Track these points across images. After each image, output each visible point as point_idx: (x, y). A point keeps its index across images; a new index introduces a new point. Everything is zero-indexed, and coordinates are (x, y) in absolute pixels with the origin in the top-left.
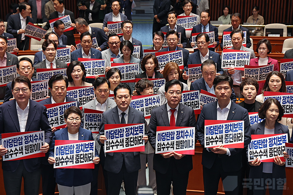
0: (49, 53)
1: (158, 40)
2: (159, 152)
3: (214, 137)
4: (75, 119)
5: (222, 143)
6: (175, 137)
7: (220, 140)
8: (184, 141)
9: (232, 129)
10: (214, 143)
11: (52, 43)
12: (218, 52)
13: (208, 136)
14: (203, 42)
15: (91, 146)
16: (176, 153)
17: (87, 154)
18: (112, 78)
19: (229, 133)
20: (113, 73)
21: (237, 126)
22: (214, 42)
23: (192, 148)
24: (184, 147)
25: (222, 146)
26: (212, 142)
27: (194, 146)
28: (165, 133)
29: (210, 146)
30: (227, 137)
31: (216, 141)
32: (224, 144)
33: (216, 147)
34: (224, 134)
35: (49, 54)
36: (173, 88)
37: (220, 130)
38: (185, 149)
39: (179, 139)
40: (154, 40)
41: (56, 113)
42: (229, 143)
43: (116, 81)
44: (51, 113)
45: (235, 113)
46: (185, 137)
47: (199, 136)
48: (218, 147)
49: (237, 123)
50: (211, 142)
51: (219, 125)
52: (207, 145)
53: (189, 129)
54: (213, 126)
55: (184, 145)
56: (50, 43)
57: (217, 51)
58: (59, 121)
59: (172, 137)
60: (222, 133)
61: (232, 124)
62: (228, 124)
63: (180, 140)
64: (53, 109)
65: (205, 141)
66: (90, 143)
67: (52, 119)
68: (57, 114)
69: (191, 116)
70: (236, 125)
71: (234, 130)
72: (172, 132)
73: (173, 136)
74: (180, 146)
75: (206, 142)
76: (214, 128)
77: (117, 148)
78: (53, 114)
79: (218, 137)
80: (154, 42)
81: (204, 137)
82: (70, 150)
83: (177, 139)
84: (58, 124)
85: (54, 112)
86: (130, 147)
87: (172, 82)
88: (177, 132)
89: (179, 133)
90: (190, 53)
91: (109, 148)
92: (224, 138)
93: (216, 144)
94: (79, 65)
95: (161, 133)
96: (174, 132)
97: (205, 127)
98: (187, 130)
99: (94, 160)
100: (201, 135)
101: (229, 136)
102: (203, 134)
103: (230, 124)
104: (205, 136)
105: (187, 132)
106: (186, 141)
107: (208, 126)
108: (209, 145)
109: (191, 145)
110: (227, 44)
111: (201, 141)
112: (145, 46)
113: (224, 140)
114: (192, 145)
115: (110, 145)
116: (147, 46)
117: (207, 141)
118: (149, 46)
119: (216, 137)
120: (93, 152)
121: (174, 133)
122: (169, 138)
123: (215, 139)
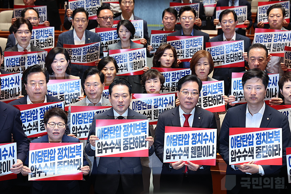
0: (21, 36)
1: (169, 19)
2: (168, 161)
3: (242, 150)
4: (57, 125)
5: (253, 158)
6: (190, 141)
7: (250, 154)
8: (203, 147)
9: (266, 140)
10: (242, 159)
11: (26, 23)
12: (250, 35)
13: (234, 149)
14: (231, 21)
15: (78, 149)
16: (191, 163)
17: (73, 160)
18: (106, 70)
19: (262, 145)
20: (106, 63)
21: (273, 136)
22: (245, 20)
23: (213, 156)
24: (202, 155)
25: (253, 163)
26: (239, 157)
27: (215, 155)
28: (177, 135)
29: (237, 162)
30: (259, 151)
31: (245, 156)
32: (256, 160)
33: (244, 164)
34: (255, 146)
35: (21, 38)
36: (188, 86)
37: (250, 141)
38: (203, 158)
39: (195, 144)
40: (164, 20)
41: (35, 117)
42: (262, 159)
43: (110, 74)
44: (29, 117)
45: (270, 120)
46: (204, 142)
47: (222, 149)
48: (248, 164)
49: (273, 132)
50: (237, 157)
51: (248, 134)
52: (232, 161)
53: (209, 131)
54: (241, 136)
55: (202, 152)
56: (23, 23)
57: (248, 33)
58: (39, 127)
59: (187, 142)
60: (252, 145)
61: (265, 133)
62: (261, 133)
63: (197, 145)
64: (31, 111)
65: (230, 156)
66: (77, 146)
67: (29, 124)
68: (37, 118)
69: (211, 123)
70: (271, 134)
71: (268, 141)
72: (186, 135)
73: (187, 140)
74: (197, 154)
75: (232, 157)
76: (241, 138)
77: (112, 152)
78: (31, 118)
79: (248, 150)
80: (164, 22)
81: (229, 150)
82: (50, 155)
83: (193, 144)
84: (38, 131)
85: (32, 115)
86: (129, 151)
87: (187, 78)
88: (193, 134)
89: (196, 137)
90: (210, 38)
91: (102, 151)
92: (255, 151)
93: (245, 160)
94: (62, 53)
95: (171, 135)
96: (189, 134)
97: (230, 137)
98: (206, 133)
99: (82, 169)
100: (224, 148)
101: (261, 148)
102: (227, 147)
103: (262, 133)
104: (231, 149)
105: (206, 135)
106: (205, 147)
107: (233, 136)
108: (235, 161)
109: (211, 153)
110: (264, 19)
111: (224, 156)
112: (153, 25)
113: (255, 154)
114: (213, 152)
115: (103, 147)
116: (155, 25)
117: (232, 155)
118: (157, 25)
119: (245, 150)
120: (80, 158)
121: (189, 136)
122: (182, 142)
123: (243, 153)
